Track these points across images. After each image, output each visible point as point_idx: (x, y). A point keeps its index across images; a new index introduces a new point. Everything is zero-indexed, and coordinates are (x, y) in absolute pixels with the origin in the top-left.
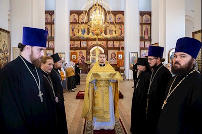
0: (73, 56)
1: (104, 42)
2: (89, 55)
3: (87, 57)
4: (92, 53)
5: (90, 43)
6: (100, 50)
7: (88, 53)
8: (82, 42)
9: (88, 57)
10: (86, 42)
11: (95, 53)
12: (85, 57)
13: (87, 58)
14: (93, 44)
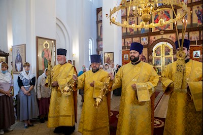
0: (125, 55)
1: (173, 35)
2: (151, 54)
3: (148, 57)
4: (155, 51)
5: (152, 38)
6: (166, 47)
7: (150, 52)
8: (141, 38)
9: (150, 57)
10: (147, 37)
11: (160, 51)
12: (146, 57)
13: (148, 59)
14: (156, 39)
